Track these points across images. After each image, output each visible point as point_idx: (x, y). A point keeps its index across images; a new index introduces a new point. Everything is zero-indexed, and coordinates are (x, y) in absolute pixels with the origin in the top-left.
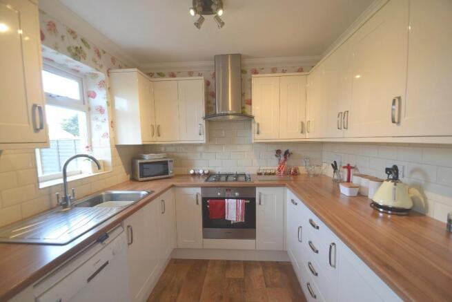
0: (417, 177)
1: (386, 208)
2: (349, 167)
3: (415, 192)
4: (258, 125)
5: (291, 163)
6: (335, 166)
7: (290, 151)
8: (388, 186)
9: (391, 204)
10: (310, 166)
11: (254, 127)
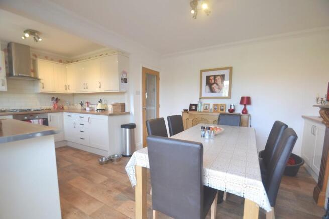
0: (106, 102)
1: (100, 110)
2: (88, 103)
3: (106, 106)
4: (43, 84)
5: (60, 104)
6: (82, 104)
7: (59, 98)
8: (100, 104)
9: (101, 108)
10: (70, 105)
11: (40, 85)
